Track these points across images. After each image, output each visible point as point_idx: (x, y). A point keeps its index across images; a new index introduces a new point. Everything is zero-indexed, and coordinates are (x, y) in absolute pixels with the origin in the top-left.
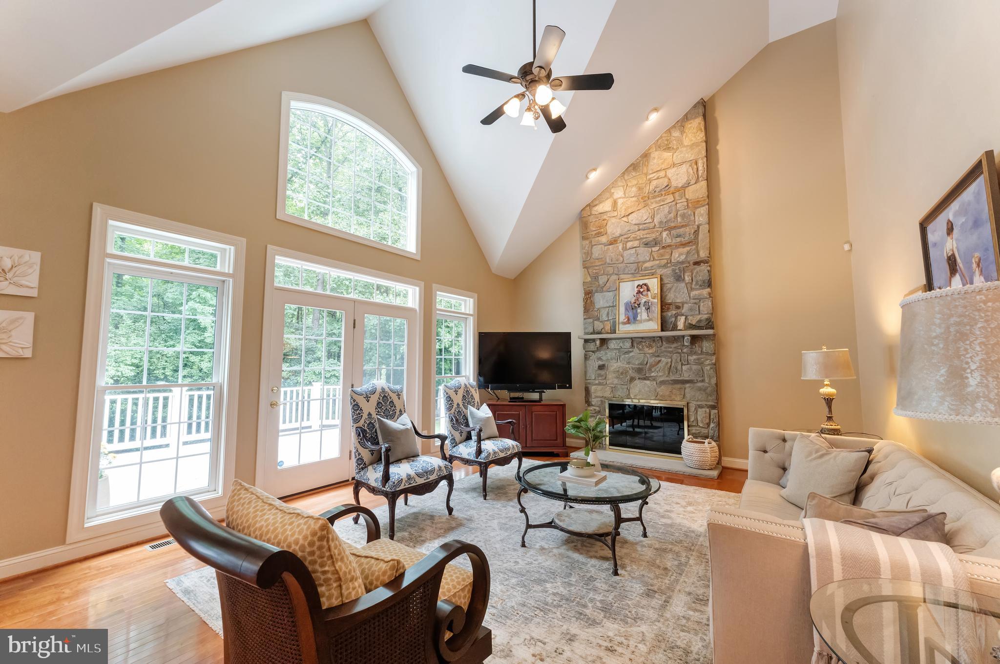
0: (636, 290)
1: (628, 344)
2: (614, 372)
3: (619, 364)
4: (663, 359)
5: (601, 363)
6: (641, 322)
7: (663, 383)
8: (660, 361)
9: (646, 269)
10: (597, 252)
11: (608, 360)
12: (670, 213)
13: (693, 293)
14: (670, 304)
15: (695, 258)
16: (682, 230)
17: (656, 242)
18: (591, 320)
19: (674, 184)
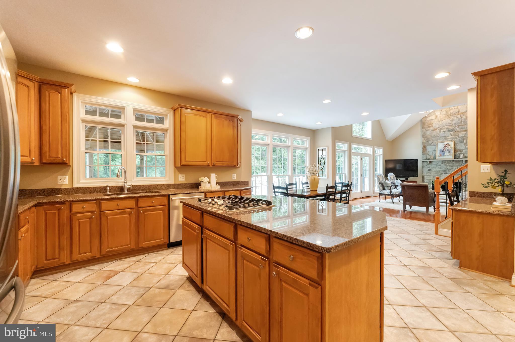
0: (444, 145)
1: (440, 163)
2: (434, 172)
3: (436, 169)
4: (454, 167)
5: (429, 169)
6: (446, 156)
9: (449, 139)
10: (428, 133)
11: (432, 168)
12: (459, 120)
14: (458, 150)
16: (463, 126)
17: (453, 130)
18: (425, 155)
19: (461, 111)
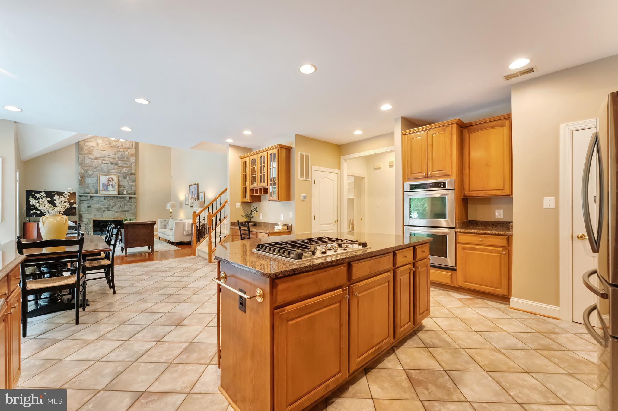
0: (108, 179)
1: (103, 199)
2: (96, 208)
3: (98, 206)
4: (118, 204)
5: (88, 205)
6: (110, 191)
7: (117, 212)
8: (116, 205)
9: (112, 172)
10: (87, 161)
11: (93, 204)
12: (122, 155)
13: (129, 184)
14: (121, 186)
15: (131, 172)
16: (126, 162)
17: (116, 164)
18: (84, 188)
19: (124, 146)
